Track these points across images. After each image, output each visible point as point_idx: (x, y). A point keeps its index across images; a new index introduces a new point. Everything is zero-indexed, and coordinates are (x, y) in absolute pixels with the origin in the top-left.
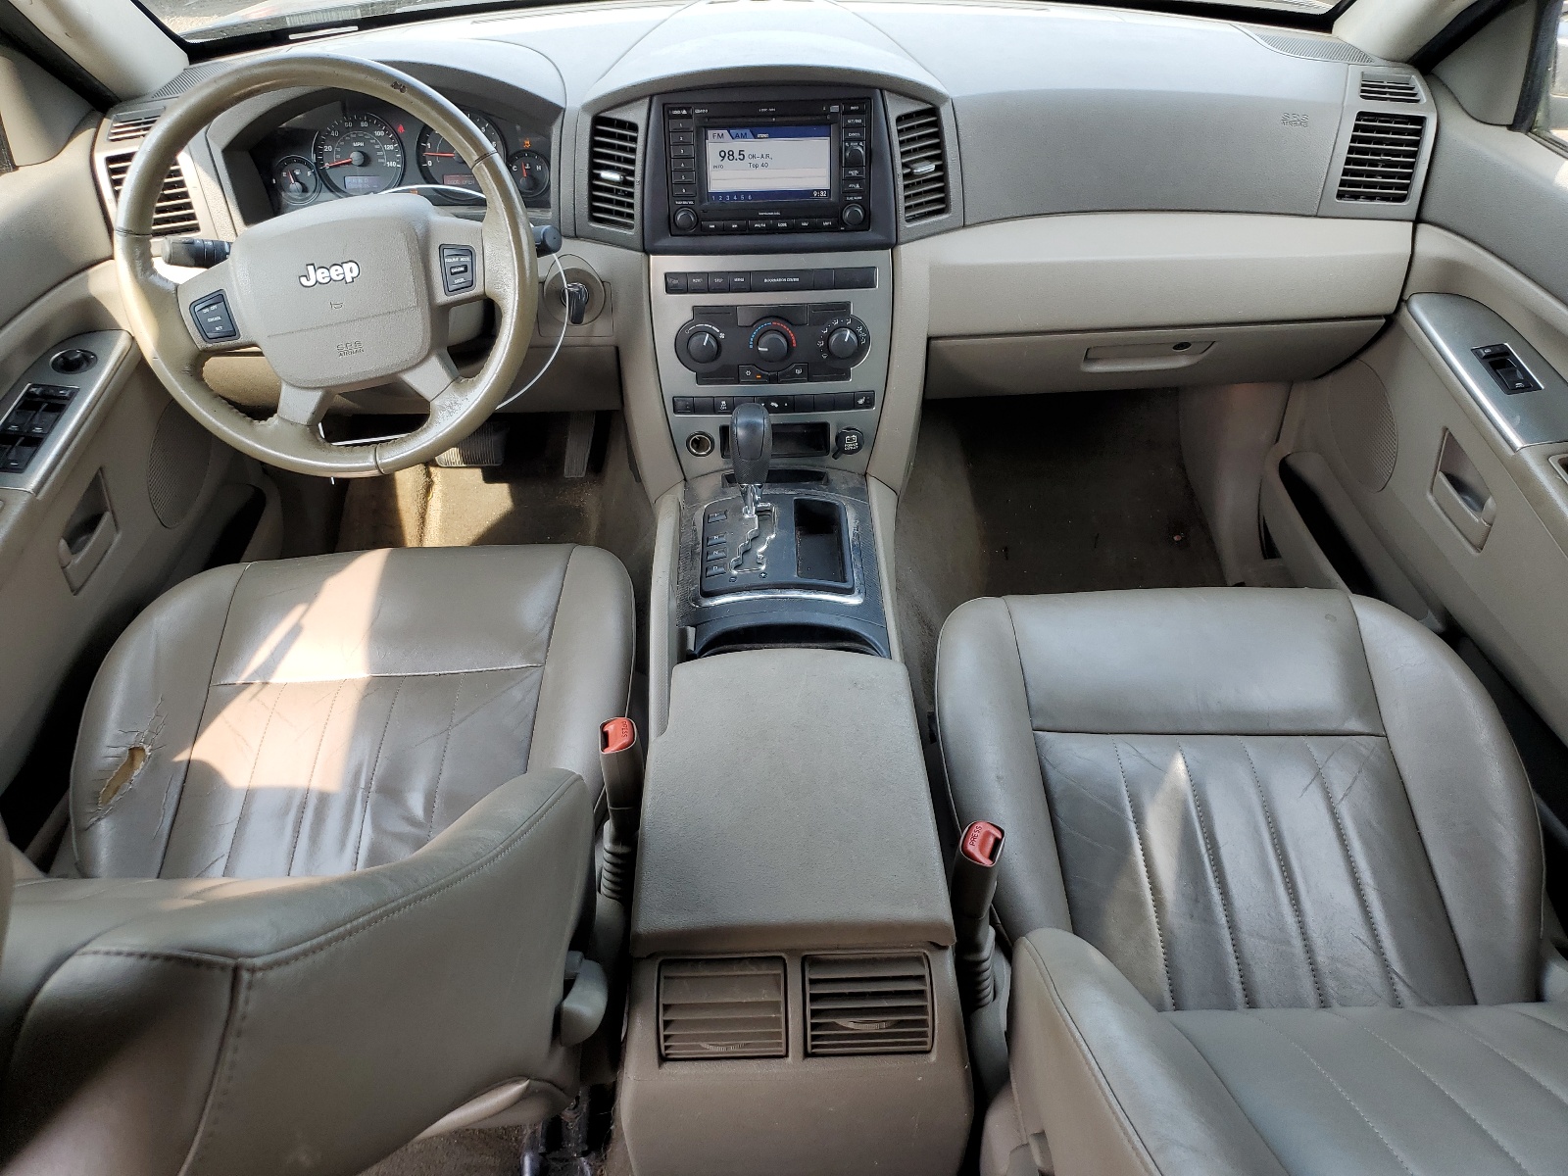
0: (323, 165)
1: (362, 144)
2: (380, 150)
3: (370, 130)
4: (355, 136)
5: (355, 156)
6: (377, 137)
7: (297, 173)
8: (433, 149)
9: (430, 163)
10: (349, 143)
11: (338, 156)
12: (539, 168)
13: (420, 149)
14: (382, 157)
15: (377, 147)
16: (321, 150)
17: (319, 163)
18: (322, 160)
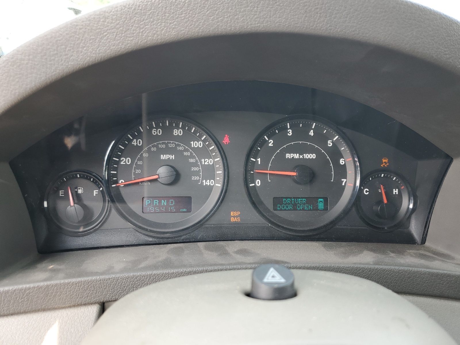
0: (116, 182)
1: (172, 157)
2: (195, 165)
3: (186, 139)
4: (164, 146)
5: (162, 172)
6: (194, 149)
7: (80, 191)
8: (264, 165)
9: (258, 183)
10: (154, 156)
11: (138, 171)
12: (396, 191)
13: (248, 166)
14: (197, 173)
15: (191, 160)
16: (118, 163)
17: (111, 181)
18: (115, 175)
